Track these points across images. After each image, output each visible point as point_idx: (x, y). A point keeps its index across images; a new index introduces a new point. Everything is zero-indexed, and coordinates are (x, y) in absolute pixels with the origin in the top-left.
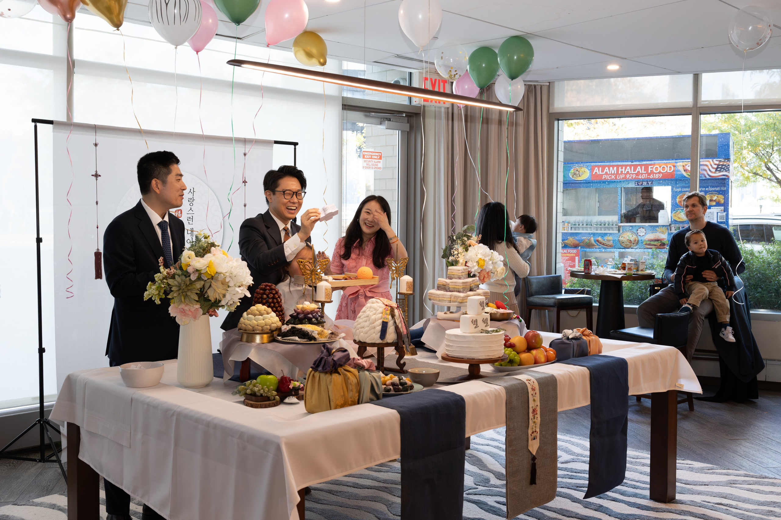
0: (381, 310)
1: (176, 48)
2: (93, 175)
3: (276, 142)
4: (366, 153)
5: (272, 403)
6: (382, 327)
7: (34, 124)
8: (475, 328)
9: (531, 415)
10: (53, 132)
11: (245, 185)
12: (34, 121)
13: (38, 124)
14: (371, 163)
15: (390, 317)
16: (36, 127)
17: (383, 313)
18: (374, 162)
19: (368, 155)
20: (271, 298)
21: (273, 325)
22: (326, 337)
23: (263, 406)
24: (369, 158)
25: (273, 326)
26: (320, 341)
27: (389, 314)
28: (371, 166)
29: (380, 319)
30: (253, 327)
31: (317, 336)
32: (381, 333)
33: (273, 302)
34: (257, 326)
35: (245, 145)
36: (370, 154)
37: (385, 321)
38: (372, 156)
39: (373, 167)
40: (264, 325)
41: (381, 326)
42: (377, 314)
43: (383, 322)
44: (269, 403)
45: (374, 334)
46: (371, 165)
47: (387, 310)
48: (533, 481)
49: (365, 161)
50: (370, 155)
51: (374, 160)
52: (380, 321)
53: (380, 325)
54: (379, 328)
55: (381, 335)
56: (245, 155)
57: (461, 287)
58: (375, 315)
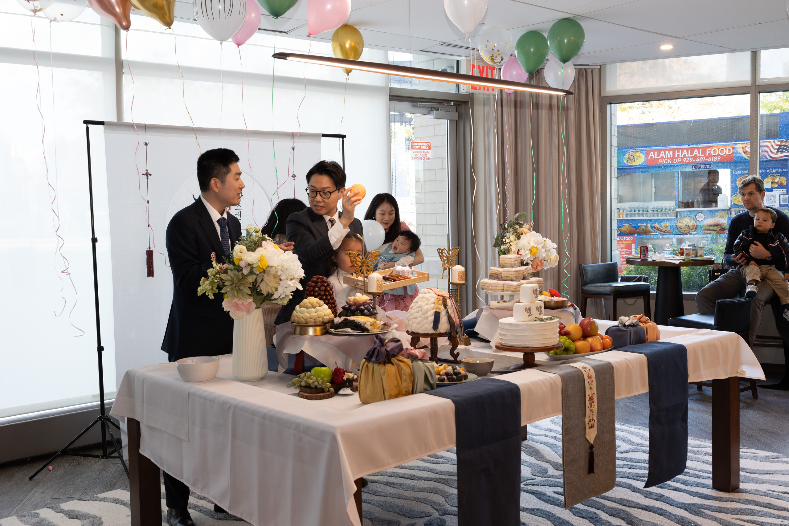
0: (433, 300)
1: (221, 44)
2: (143, 174)
3: (324, 135)
4: (415, 144)
5: (327, 394)
6: (435, 317)
7: (85, 125)
8: (529, 316)
9: (588, 403)
10: (105, 132)
11: (294, 180)
12: (86, 122)
13: (90, 126)
14: (420, 154)
15: (442, 307)
16: (87, 128)
17: (436, 303)
18: (422, 152)
19: (416, 146)
20: (323, 291)
21: (325, 317)
22: (378, 328)
23: (318, 398)
24: (418, 149)
25: (326, 319)
26: (373, 332)
27: (441, 304)
28: (420, 157)
29: (433, 309)
30: (306, 320)
31: (369, 327)
32: (434, 323)
33: (325, 295)
34: (310, 318)
35: (293, 139)
36: (419, 144)
37: (438, 311)
38: (420, 146)
39: (422, 157)
40: (317, 317)
41: (433, 317)
42: (430, 305)
43: (436, 312)
44: (324, 395)
45: (427, 325)
46: (420, 155)
47: (439, 300)
48: (591, 470)
49: (414, 152)
50: (419, 146)
51: (423, 151)
52: (433, 311)
53: (433, 315)
54: (432, 318)
55: (434, 325)
56: (293, 149)
57: (514, 276)
58: (427, 306)
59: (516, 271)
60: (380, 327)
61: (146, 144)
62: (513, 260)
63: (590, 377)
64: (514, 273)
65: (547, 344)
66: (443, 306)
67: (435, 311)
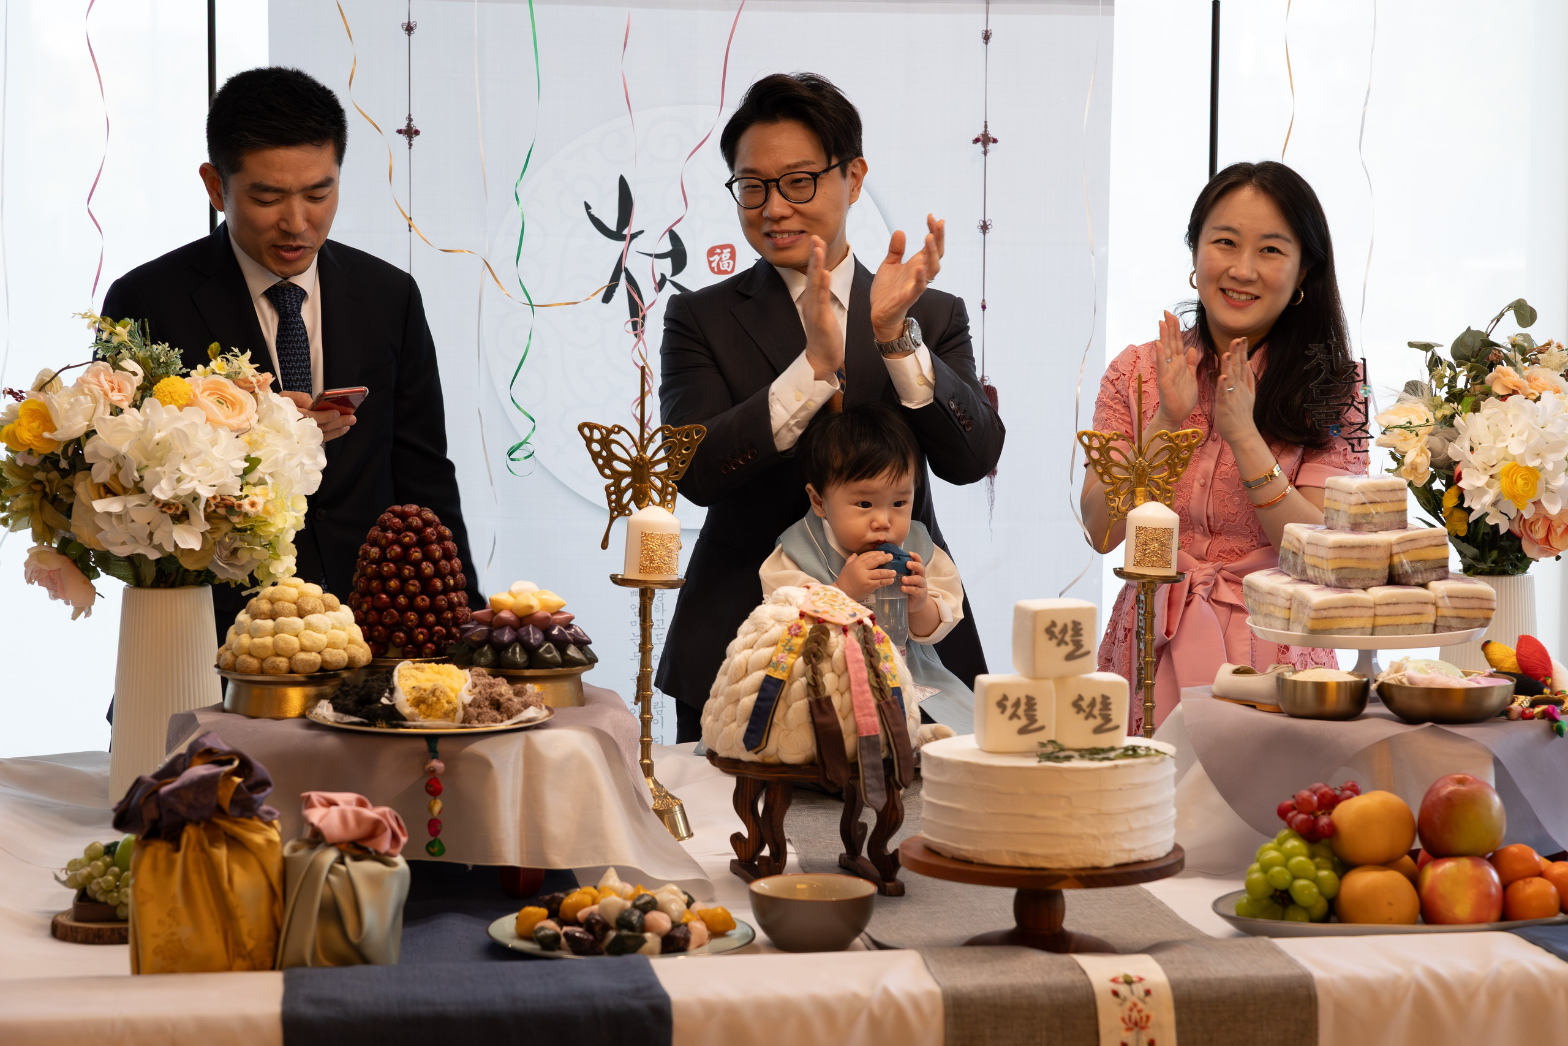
0: (777, 630)
5: (113, 930)
6: (759, 699)
8: (1023, 731)
11: (985, 153)
15: (801, 662)
17: (780, 645)
21: (302, 656)
22: (446, 715)
23: (79, 938)
25: (302, 660)
26: (422, 727)
27: (796, 649)
29: (764, 668)
31: (406, 709)
32: (750, 724)
34: (250, 655)
37: (778, 675)
40: (270, 652)
41: (755, 696)
42: (759, 648)
43: (768, 679)
44: (99, 930)
45: (734, 725)
47: (797, 635)
52: (758, 676)
53: (754, 692)
54: (749, 701)
55: (749, 731)
56: (987, 37)
57: (1331, 565)
58: (748, 652)
59: (1341, 547)
60: (455, 710)
61: (409, 29)
62: (1353, 499)
63: (1137, 1024)
64: (1331, 554)
65: (1046, 857)
66: (801, 659)
67: (767, 676)
